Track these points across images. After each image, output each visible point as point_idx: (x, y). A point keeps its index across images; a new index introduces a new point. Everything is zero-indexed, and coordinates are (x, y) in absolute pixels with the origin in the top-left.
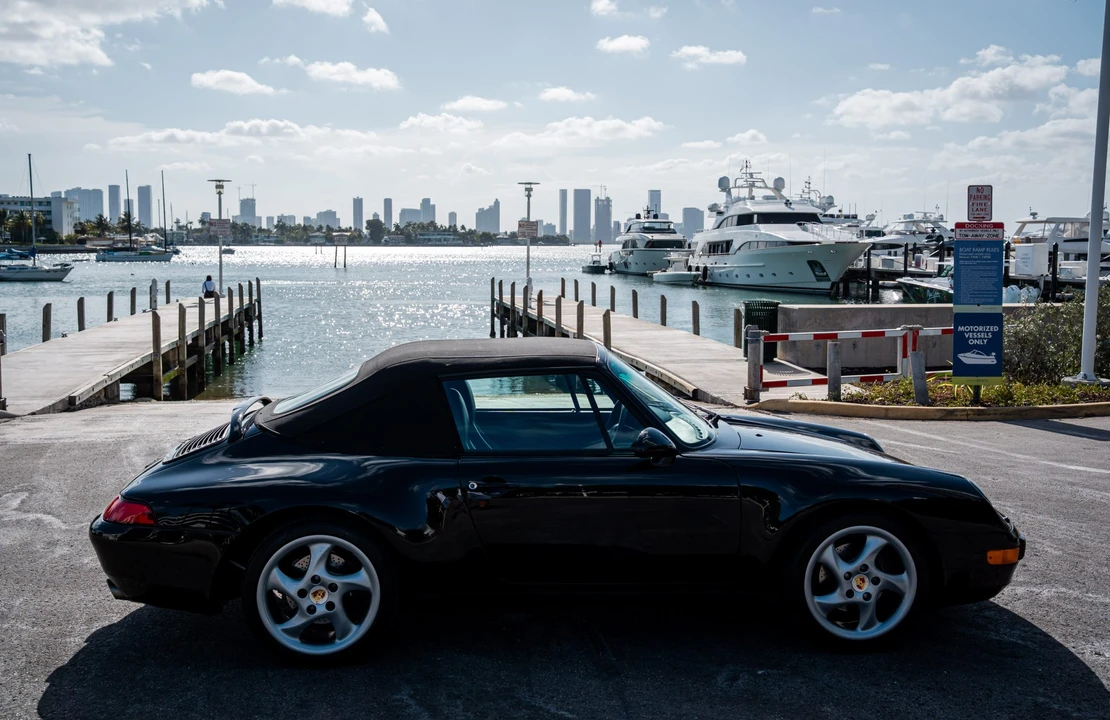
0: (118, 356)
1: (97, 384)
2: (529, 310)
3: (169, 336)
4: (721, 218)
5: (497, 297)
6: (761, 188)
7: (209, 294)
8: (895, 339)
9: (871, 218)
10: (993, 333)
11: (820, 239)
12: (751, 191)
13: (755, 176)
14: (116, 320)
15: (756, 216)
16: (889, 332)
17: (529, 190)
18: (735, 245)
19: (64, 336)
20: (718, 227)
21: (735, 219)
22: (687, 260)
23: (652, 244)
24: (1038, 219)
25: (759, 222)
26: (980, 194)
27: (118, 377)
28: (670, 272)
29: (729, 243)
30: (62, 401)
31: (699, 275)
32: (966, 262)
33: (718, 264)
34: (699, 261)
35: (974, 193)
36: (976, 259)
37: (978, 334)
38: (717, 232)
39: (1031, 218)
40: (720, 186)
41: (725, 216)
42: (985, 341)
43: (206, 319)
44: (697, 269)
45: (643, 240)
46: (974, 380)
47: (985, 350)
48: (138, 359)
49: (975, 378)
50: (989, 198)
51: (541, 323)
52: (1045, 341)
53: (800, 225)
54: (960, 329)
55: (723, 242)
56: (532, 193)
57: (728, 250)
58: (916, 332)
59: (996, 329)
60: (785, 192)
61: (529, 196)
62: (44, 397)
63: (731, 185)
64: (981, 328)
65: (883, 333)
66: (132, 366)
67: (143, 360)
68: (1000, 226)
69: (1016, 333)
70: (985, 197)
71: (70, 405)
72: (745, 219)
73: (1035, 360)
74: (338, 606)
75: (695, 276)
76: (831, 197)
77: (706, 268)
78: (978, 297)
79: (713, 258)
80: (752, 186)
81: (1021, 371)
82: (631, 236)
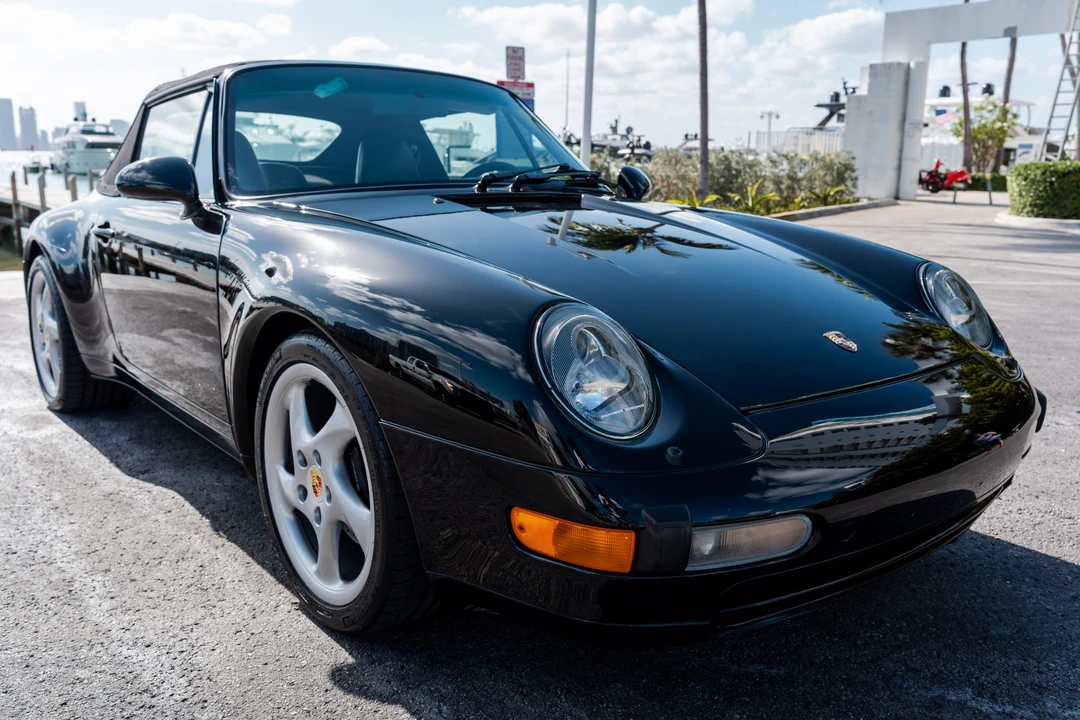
23: (93, 146)
26: (515, 55)
35: (511, 53)
50: (522, 59)
51: (17, 205)
68: (531, 85)
70: (519, 58)
82: (68, 138)
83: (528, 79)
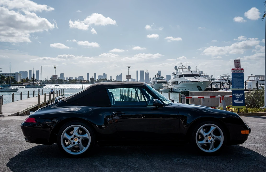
0: (30, 105)
1: (24, 110)
2: (129, 96)
3: (42, 101)
4: (175, 76)
5: (121, 93)
6: (185, 69)
7: (52, 93)
8: (218, 98)
9: (212, 76)
10: (242, 95)
11: (200, 81)
12: (182, 69)
13: (183, 66)
14: (30, 98)
15: (184, 75)
16: (217, 96)
17: (129, 68)
18: (179, 82)
19: (17, 101)
20: (175, 78)
21: (179, 76)
22: (167, 86)
23: (159, 83)
24: (253, 75)
25: (184, 77)
26: (237, 62)
27: (29, 109)
28: (163, 89)
29: (177, 82)
30: (16, 113)
31: (170, 90)
32: (235, 78)
33: (175, 87)
34: (170, 86)
35: (236, 61)
36: (237, 77)
37: (238, 96)
38: (174, 79)
39: (251, 75)
40: (175, 68)
41: (176, 75)
42: (240, 97)
43: (51, 98)
44: (170, 88)
45: (156, 81)
46: (238, 107)
47: (240, 99)
48: (35, 105)
49: (238, 106)
50: (240, 62)
52: (255, 99)
53: (194, 77)
54: (234, 94)
55: (176, 82)
56: (130, 68)
57: (177, 83)
58: (223, 96)
59: (243, 94)
60: (190, 70)
61: (129, 69)
62: (12, 112)
63: (178, 68)
64: (239, 94)
65: (215, 97)
66: (33, 107)
67: (36, 105)
68: (243, 69)
69: (248, 97)
70: (239, 62)
71: (18, 114)
72: (181, 76)
73: (253, 103)
74: (81, 143)
75: (169, 90)
76: (202, 71)
77: (172, 88)
78: (238, 87)
79: (174, 85)
80: (183, 68)
81: (250, 106)
82: (154, 81)
83: (241, 68)
